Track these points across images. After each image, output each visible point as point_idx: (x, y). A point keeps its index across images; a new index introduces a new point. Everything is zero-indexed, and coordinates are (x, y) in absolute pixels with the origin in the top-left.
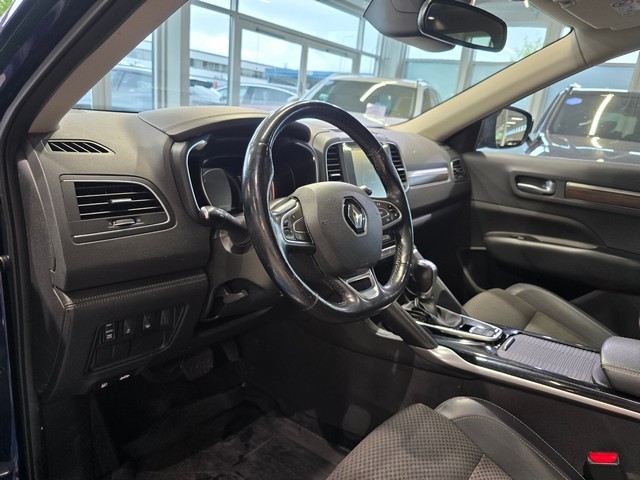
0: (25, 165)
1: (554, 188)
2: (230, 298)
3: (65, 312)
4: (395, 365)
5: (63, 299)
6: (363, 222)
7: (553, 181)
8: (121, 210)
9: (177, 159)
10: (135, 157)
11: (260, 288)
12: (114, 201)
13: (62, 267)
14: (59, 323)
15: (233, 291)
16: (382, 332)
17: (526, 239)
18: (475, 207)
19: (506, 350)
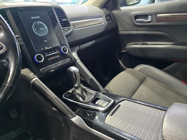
7: (151, 15)
17: (142, 44)
18: (120, 34)
19: (111, 115)
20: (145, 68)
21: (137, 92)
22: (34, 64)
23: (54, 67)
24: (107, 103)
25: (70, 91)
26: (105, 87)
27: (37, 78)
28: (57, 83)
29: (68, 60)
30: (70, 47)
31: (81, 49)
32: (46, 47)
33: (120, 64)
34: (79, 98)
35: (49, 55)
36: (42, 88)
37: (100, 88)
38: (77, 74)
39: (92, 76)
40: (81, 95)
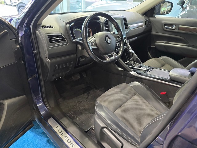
0: (37, 32)
1: (176, 27)
2: (81, 60)
3: (49, 63)
4: (122, 77)
5: (48, 60)
6: (110, 42)
7: (175, 25)
8: (57, 41)
9: (68, 28)
10: (59, 28)
11: (88, 58)
12: (56, 39)
13: (47, 53)
14: (47, 65)
15: (82, 59)
16: (119, 69)
17: (167, 43)
18: (152, 34)
24: (147, 68)
31: (130, 41)
34: (133, 65)
39: (137, 57)
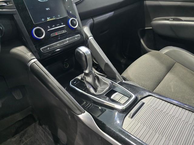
17: (174, 20)
19: (132, 117)
20: (174, 51)
21: (162, 82)
22: (32, 41)
23: (58, 45)
24: (127, 98)
25: (79, 77)
26: (123, 74)
27: (36, 60)
28: (64, 65)
29: (77, 37)
30: (81, 20)
31: (95, 22)
32: (48, 18)
33: (142, 44)
34: (90, 88)
35: (52, 29)
36: (42, 74)
37: (117, 76)
38: (88, 57)
39: (107, 60)
40: (93, 84)
